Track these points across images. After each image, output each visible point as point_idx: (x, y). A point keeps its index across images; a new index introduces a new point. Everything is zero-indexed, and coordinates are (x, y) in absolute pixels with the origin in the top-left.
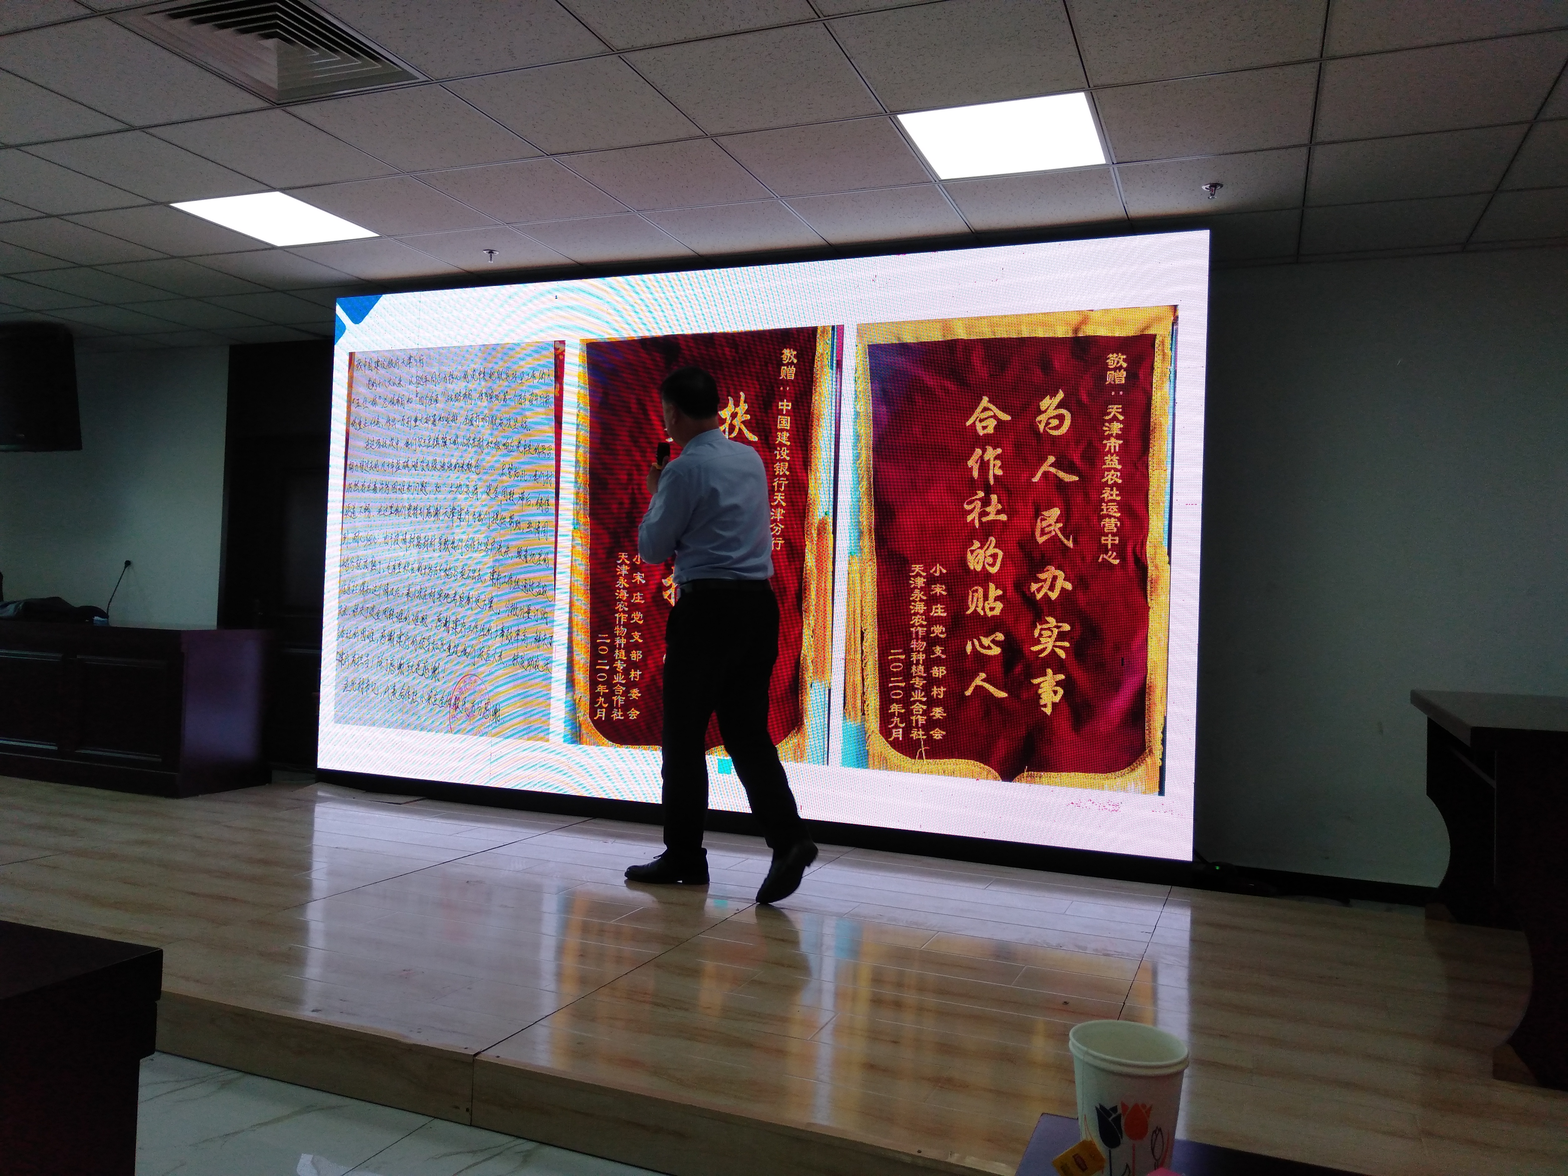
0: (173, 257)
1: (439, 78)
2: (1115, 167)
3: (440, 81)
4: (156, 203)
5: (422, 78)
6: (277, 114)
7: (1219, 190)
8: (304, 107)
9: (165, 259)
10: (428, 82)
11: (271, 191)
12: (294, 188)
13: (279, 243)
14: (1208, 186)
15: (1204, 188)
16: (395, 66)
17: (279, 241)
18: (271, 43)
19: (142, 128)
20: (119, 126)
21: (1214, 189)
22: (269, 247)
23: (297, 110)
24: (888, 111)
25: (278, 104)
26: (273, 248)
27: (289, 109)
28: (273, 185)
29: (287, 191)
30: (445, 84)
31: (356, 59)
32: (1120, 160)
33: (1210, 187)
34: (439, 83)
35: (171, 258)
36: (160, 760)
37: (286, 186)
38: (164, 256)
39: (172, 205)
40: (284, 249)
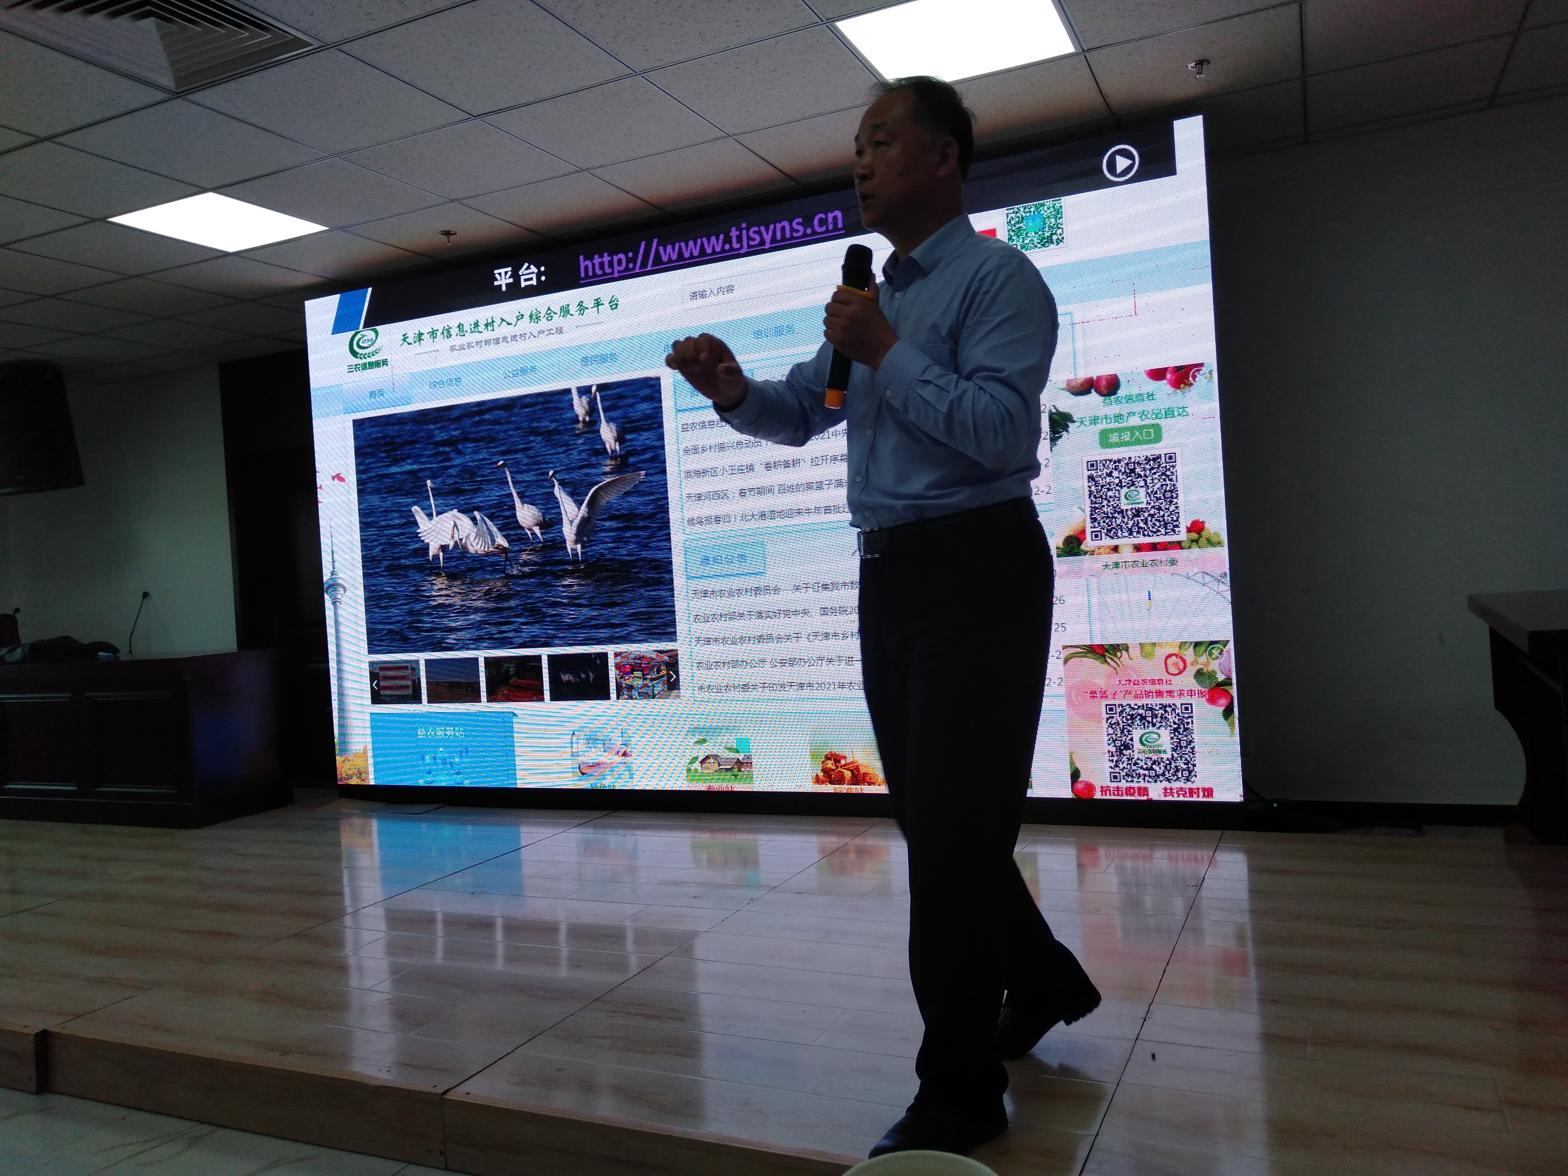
0: (131, 277)
1: (335, 41)
3: (337, 46)
4: (93, 220)
5: (316, 46)
8: (207, 92)
9: (123, 279)
10: (324, 48)
11: (204, 193)
12: (227, 186)
13: (231, 249)
14: (1193, 64)
16: (287, 35)
17: (231, 247)
18: (149, 24)
19: (49, 138)
22: (221, 254)
23: (198, 96)
24: (824, 20)
26: (226, 254)
27: (190, 97)
28: (203, 186)
29: (220, 190)
30: (342, 47)
31: (243, 32)
33: (1196, 65)
34: (336, 47)
35: (129, 278)
36: (174, 791)
37: (217, 185)
38: (123, 277)
39: (109, 220)
40: (238, 254)
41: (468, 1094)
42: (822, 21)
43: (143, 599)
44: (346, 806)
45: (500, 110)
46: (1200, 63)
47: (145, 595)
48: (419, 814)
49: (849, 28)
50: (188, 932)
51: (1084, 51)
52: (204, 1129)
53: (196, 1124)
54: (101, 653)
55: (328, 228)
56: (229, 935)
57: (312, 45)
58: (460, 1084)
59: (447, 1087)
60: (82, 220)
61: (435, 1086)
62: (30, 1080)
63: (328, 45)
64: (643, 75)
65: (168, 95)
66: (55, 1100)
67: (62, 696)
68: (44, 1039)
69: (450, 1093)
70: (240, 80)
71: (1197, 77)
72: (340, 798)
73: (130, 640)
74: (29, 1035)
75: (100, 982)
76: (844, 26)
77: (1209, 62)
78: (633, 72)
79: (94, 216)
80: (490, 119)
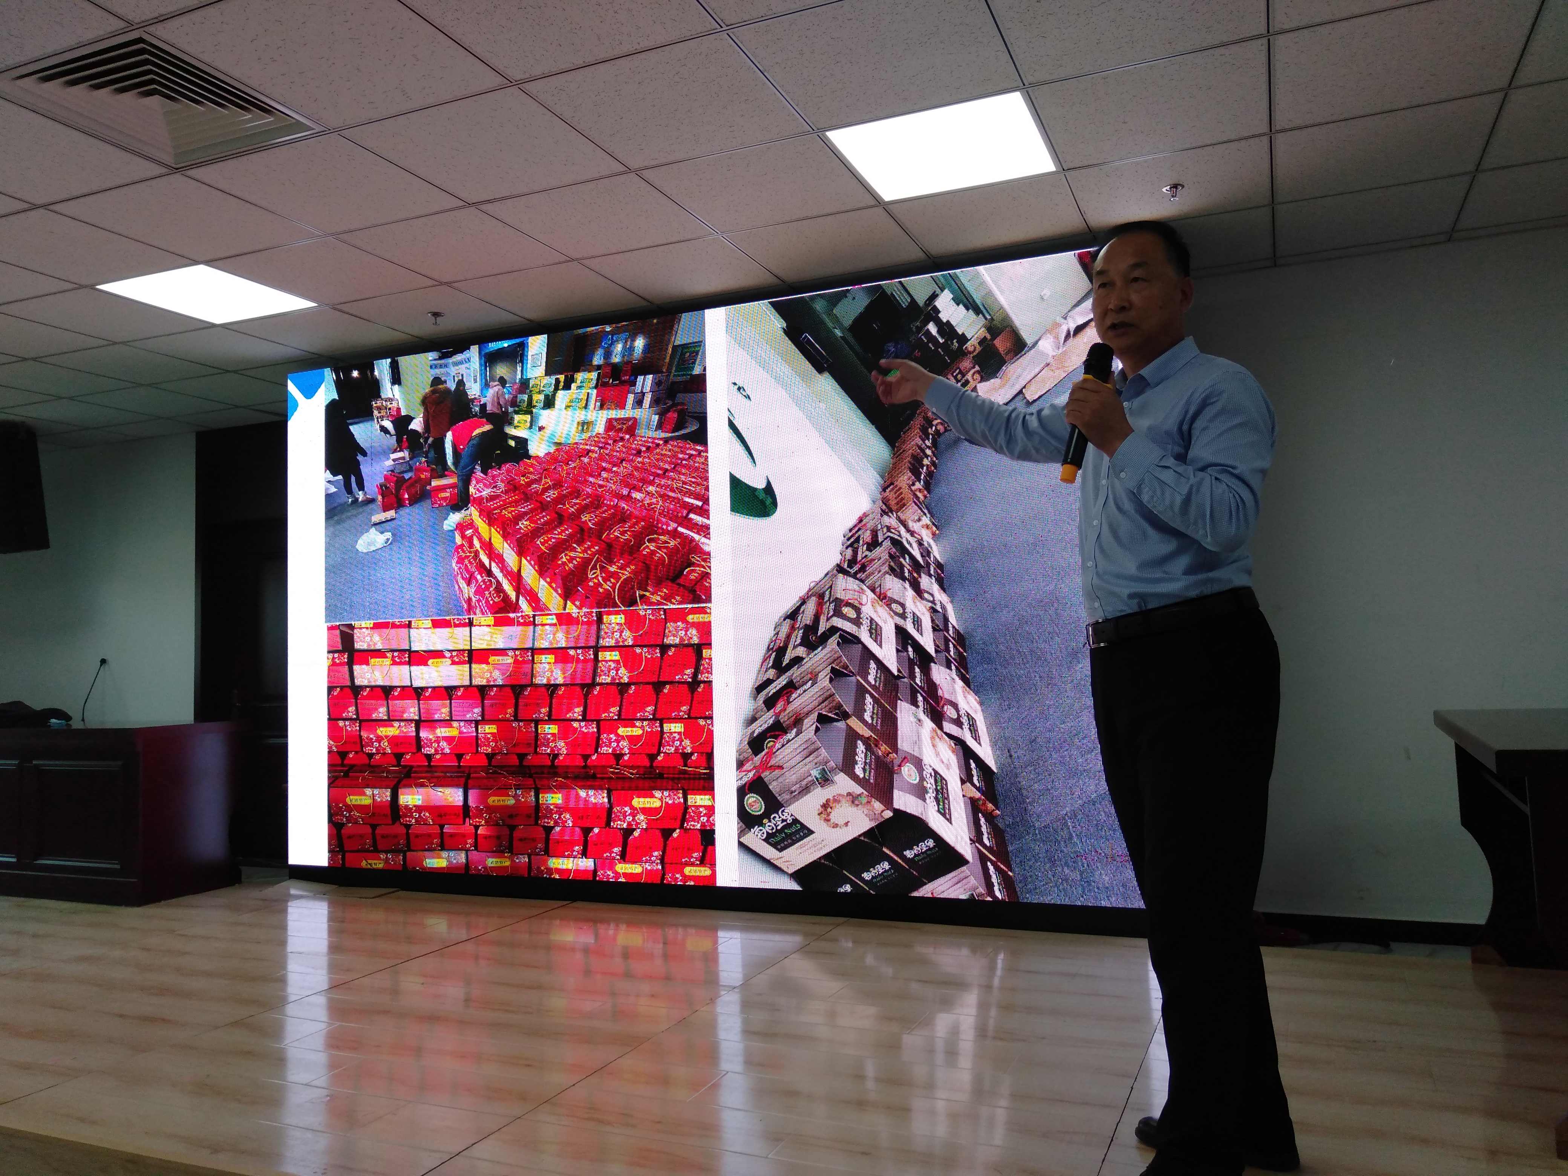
1: (336, 127)
2: (1067, 174)
3: (338, 131)
4: (82, 287)
5: (318, 129)
6: (178, 179)
7: (1180, 191)
8: (206, 169)
9: (106, 346)
10: (326, 132)
12: (219, 260)
13: (218, 321)
14: (1168, 188)
15: (1164, 190)
16: (289, 118)
17: (218, 318)
19: (44, 206)
20: (21, 206)
21: (1175, 190)
22: (207, 325)
23: (197, 173)
25: (176, 169)
26: (213, 326)
27: (191, 173)
28: (196, 259)
30: (343, 133)
31: (267, 115)
32: (1071, 165)
35: (113, 344)
36: (118, 867)
37: (210, 257)
38: (105, 343)
39: (98, 287)
40: (223, 326)
42: (813, 130)
43: (101, 665)
44: (295, 888)
45: (495, 199)
46: (1175, 186)
47: (103, 662)
48: (373, 898)
49: (840, 138)
51: (1064, 170)
54: (53, 721)
55: (317, 305)
57: (315, 129)
60: (68, 286)
63: (330, 130)
64: (637, 173)
65: (167, 170)
67: (10, 764)
70: (240, 159)
71: (1172, 200)
72: (289, 878)
73: (84, 708)
75: (26, 1067)
76: (834, 136)
77: (1182, 186)
78: (628, 170)
79: (83, 282)
80: (484, 207)
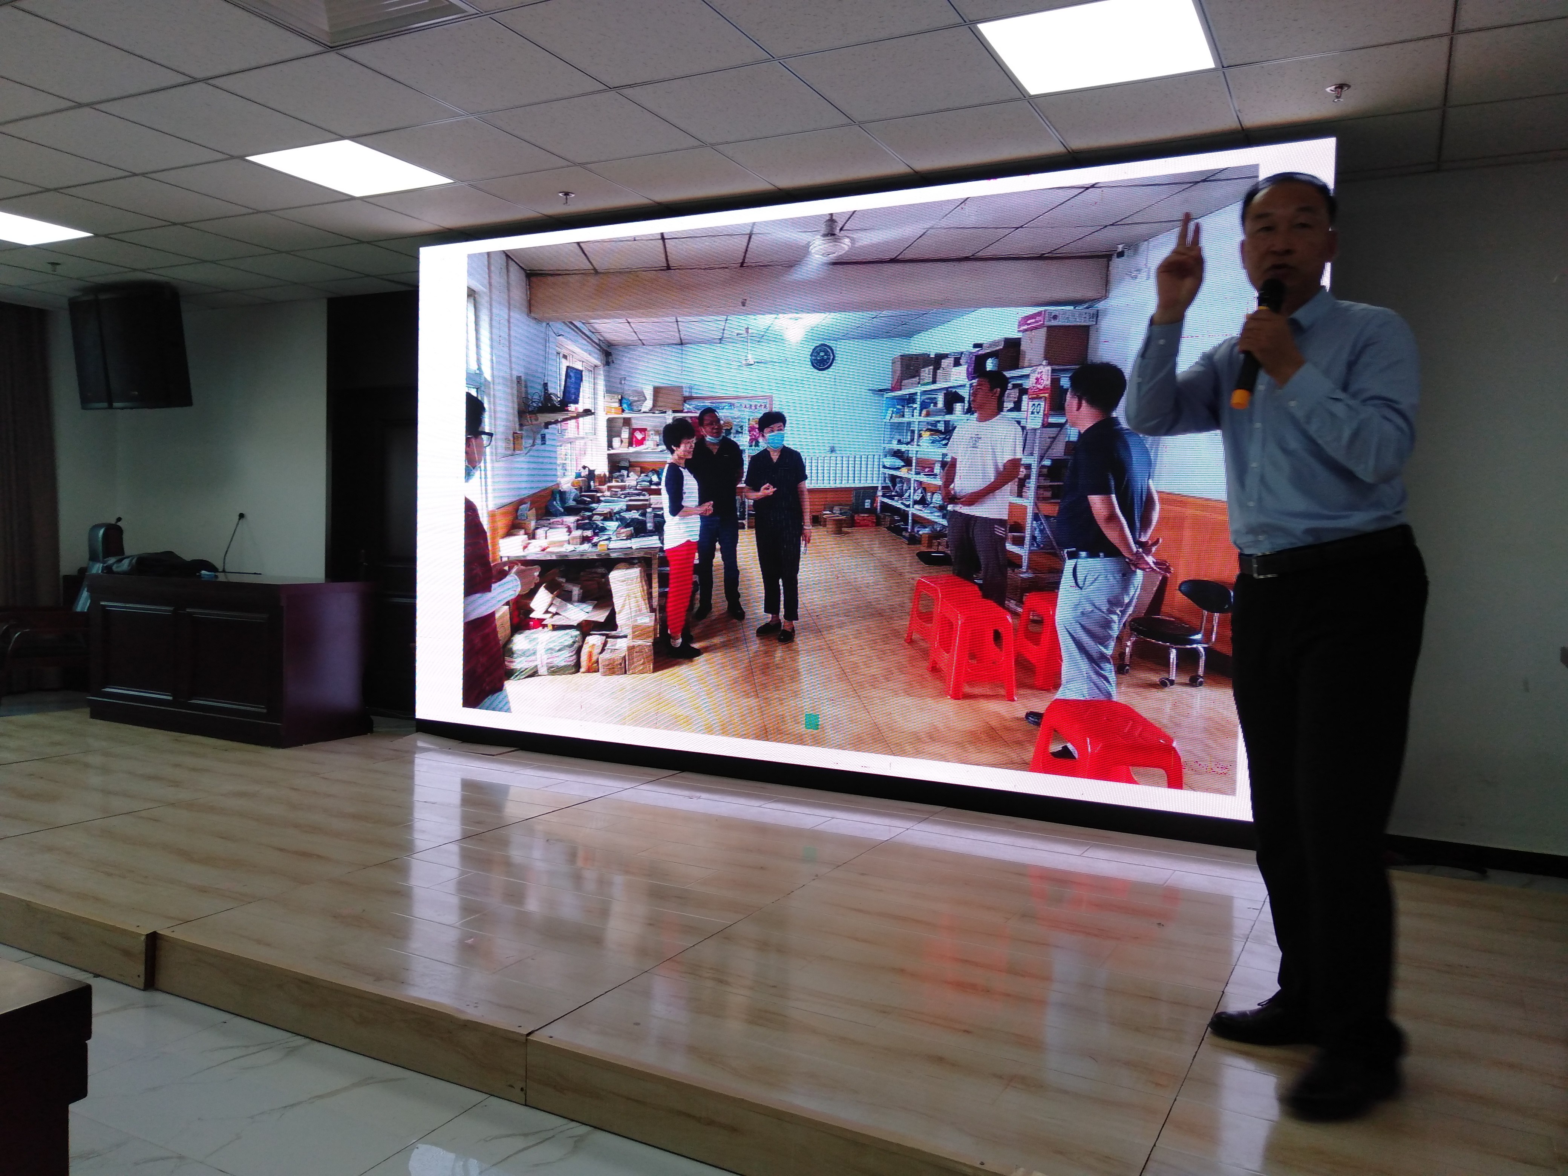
0: (259, 212)
1: (489, 10)
2: (1225, 70)
3: (490, 14)
4: (232, 157)
5: (470, 13)
6: (332, 58)
7: (1346, 92)
8: (357, 49)
9: (251, 214)
10: (477, 15)
11: (341, 140)
12: (363, 136)
13: (356, 193)
14: (1333, 88)
15: (1328, 90)
17: (356, 191)
19: (205, 80)
20: (181, 79)
21: (1340, 90)
22: (347, 198)
23: (350, 52)
24: (967, 21)
25: (331, 48)
26: (352, 198)
27: (345, 52)
28: (342, 133)
29: (356, 139)
30: (495, 16)
32: (1233, 63)
33: (1336, 88)
34: (489, 16)
35: (257, 213)
36: (265, 711)
37: (354, 134)
38: (251, 211)
39: (247, 158)
40: (363, 199)
41: (551, 1037)
42: (965, 22)
43: (239, 519)
44: (422, 741)
45: (636, 84)
46: (1340, 87)
47: (241, 516)
48: (494, 755)
49: (990, 30)
50: (281, 850)
51: (1223, 67)
52: (299, 1041)
53: (290, 1034)
54: (203, 572)
55: (453, 181)
56: (319, 857)
57: (467, 12)
58: (542, 1028)
59: (533, 1029)
60: (220, 156)
61: (520, 1027)
62: (139, 976)
63: (482, 13)
64: (780, 61)
65: (323, 49)
66: (159, 997)
67: (165, 610)
68: (153, 939)
69: (532, 1035)
70: (392, 39)
71: (1336, 101)
72: (417, 732)
73: (225, 559)
74: (141, 935)
75: (203, 890)
76: (985, 28)
77: (1349, 86)
78: (771, 58)
79: (233, 153)
80: (626, 91)
